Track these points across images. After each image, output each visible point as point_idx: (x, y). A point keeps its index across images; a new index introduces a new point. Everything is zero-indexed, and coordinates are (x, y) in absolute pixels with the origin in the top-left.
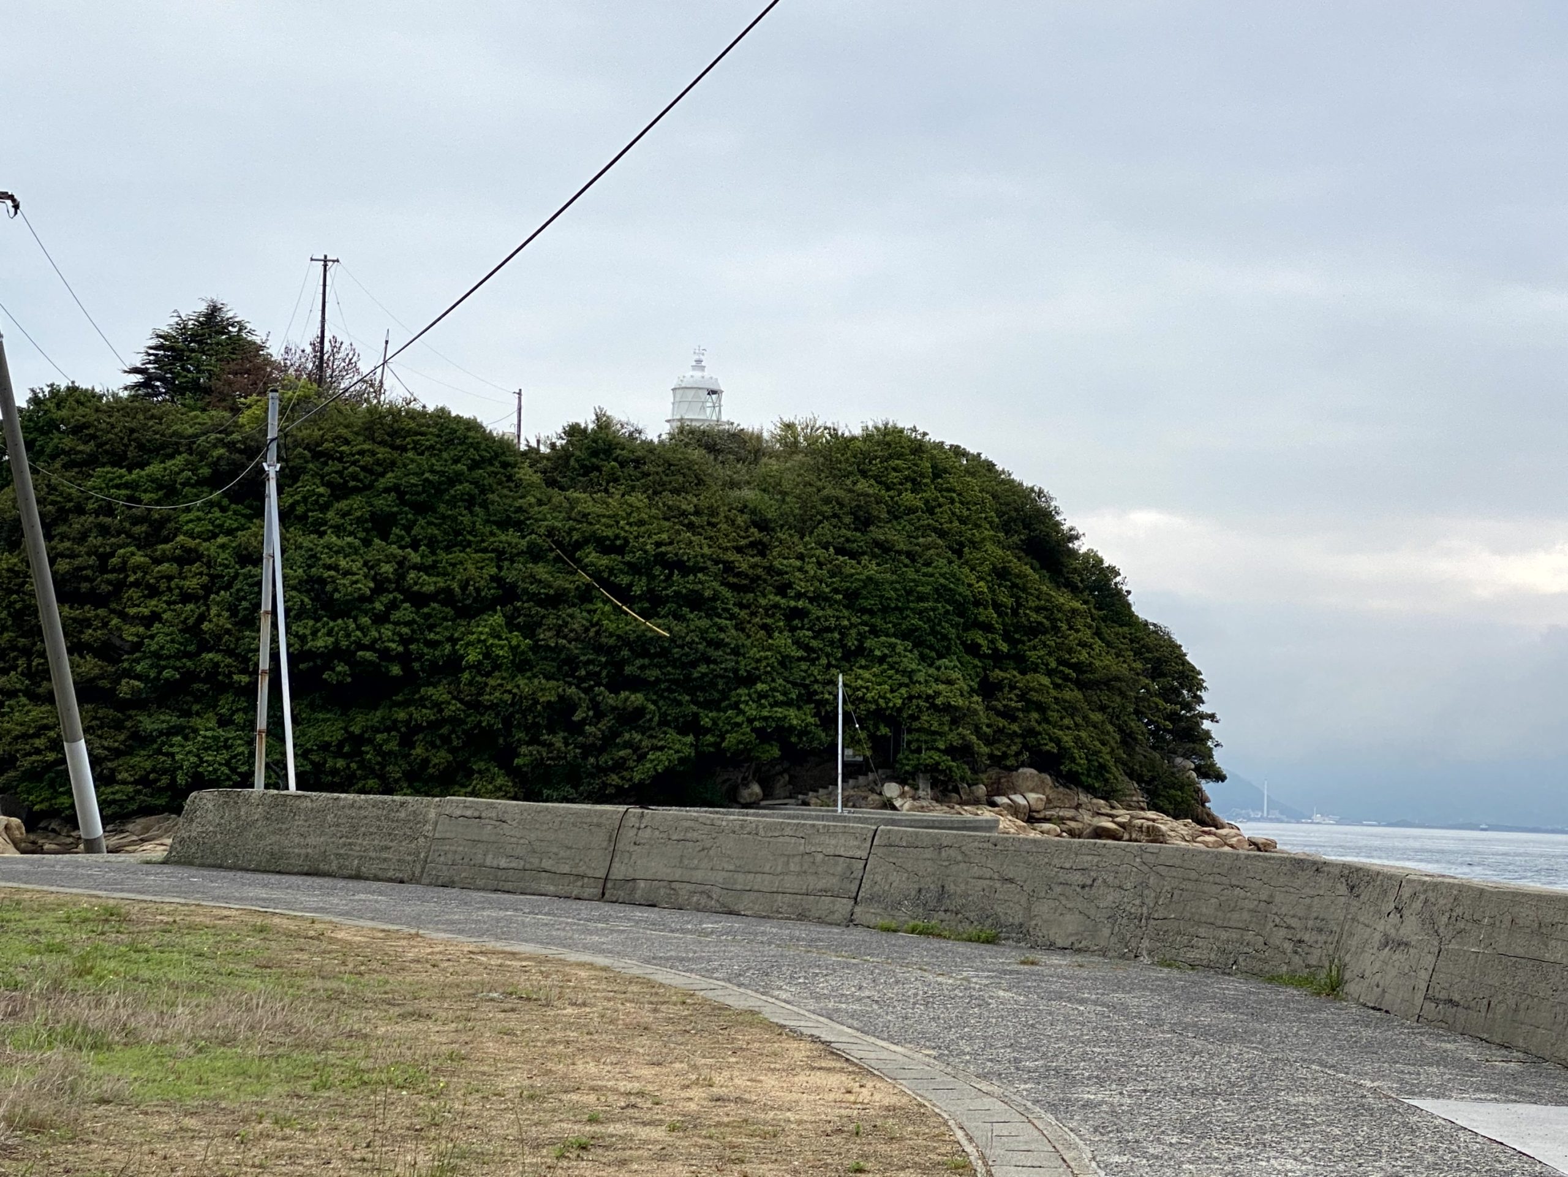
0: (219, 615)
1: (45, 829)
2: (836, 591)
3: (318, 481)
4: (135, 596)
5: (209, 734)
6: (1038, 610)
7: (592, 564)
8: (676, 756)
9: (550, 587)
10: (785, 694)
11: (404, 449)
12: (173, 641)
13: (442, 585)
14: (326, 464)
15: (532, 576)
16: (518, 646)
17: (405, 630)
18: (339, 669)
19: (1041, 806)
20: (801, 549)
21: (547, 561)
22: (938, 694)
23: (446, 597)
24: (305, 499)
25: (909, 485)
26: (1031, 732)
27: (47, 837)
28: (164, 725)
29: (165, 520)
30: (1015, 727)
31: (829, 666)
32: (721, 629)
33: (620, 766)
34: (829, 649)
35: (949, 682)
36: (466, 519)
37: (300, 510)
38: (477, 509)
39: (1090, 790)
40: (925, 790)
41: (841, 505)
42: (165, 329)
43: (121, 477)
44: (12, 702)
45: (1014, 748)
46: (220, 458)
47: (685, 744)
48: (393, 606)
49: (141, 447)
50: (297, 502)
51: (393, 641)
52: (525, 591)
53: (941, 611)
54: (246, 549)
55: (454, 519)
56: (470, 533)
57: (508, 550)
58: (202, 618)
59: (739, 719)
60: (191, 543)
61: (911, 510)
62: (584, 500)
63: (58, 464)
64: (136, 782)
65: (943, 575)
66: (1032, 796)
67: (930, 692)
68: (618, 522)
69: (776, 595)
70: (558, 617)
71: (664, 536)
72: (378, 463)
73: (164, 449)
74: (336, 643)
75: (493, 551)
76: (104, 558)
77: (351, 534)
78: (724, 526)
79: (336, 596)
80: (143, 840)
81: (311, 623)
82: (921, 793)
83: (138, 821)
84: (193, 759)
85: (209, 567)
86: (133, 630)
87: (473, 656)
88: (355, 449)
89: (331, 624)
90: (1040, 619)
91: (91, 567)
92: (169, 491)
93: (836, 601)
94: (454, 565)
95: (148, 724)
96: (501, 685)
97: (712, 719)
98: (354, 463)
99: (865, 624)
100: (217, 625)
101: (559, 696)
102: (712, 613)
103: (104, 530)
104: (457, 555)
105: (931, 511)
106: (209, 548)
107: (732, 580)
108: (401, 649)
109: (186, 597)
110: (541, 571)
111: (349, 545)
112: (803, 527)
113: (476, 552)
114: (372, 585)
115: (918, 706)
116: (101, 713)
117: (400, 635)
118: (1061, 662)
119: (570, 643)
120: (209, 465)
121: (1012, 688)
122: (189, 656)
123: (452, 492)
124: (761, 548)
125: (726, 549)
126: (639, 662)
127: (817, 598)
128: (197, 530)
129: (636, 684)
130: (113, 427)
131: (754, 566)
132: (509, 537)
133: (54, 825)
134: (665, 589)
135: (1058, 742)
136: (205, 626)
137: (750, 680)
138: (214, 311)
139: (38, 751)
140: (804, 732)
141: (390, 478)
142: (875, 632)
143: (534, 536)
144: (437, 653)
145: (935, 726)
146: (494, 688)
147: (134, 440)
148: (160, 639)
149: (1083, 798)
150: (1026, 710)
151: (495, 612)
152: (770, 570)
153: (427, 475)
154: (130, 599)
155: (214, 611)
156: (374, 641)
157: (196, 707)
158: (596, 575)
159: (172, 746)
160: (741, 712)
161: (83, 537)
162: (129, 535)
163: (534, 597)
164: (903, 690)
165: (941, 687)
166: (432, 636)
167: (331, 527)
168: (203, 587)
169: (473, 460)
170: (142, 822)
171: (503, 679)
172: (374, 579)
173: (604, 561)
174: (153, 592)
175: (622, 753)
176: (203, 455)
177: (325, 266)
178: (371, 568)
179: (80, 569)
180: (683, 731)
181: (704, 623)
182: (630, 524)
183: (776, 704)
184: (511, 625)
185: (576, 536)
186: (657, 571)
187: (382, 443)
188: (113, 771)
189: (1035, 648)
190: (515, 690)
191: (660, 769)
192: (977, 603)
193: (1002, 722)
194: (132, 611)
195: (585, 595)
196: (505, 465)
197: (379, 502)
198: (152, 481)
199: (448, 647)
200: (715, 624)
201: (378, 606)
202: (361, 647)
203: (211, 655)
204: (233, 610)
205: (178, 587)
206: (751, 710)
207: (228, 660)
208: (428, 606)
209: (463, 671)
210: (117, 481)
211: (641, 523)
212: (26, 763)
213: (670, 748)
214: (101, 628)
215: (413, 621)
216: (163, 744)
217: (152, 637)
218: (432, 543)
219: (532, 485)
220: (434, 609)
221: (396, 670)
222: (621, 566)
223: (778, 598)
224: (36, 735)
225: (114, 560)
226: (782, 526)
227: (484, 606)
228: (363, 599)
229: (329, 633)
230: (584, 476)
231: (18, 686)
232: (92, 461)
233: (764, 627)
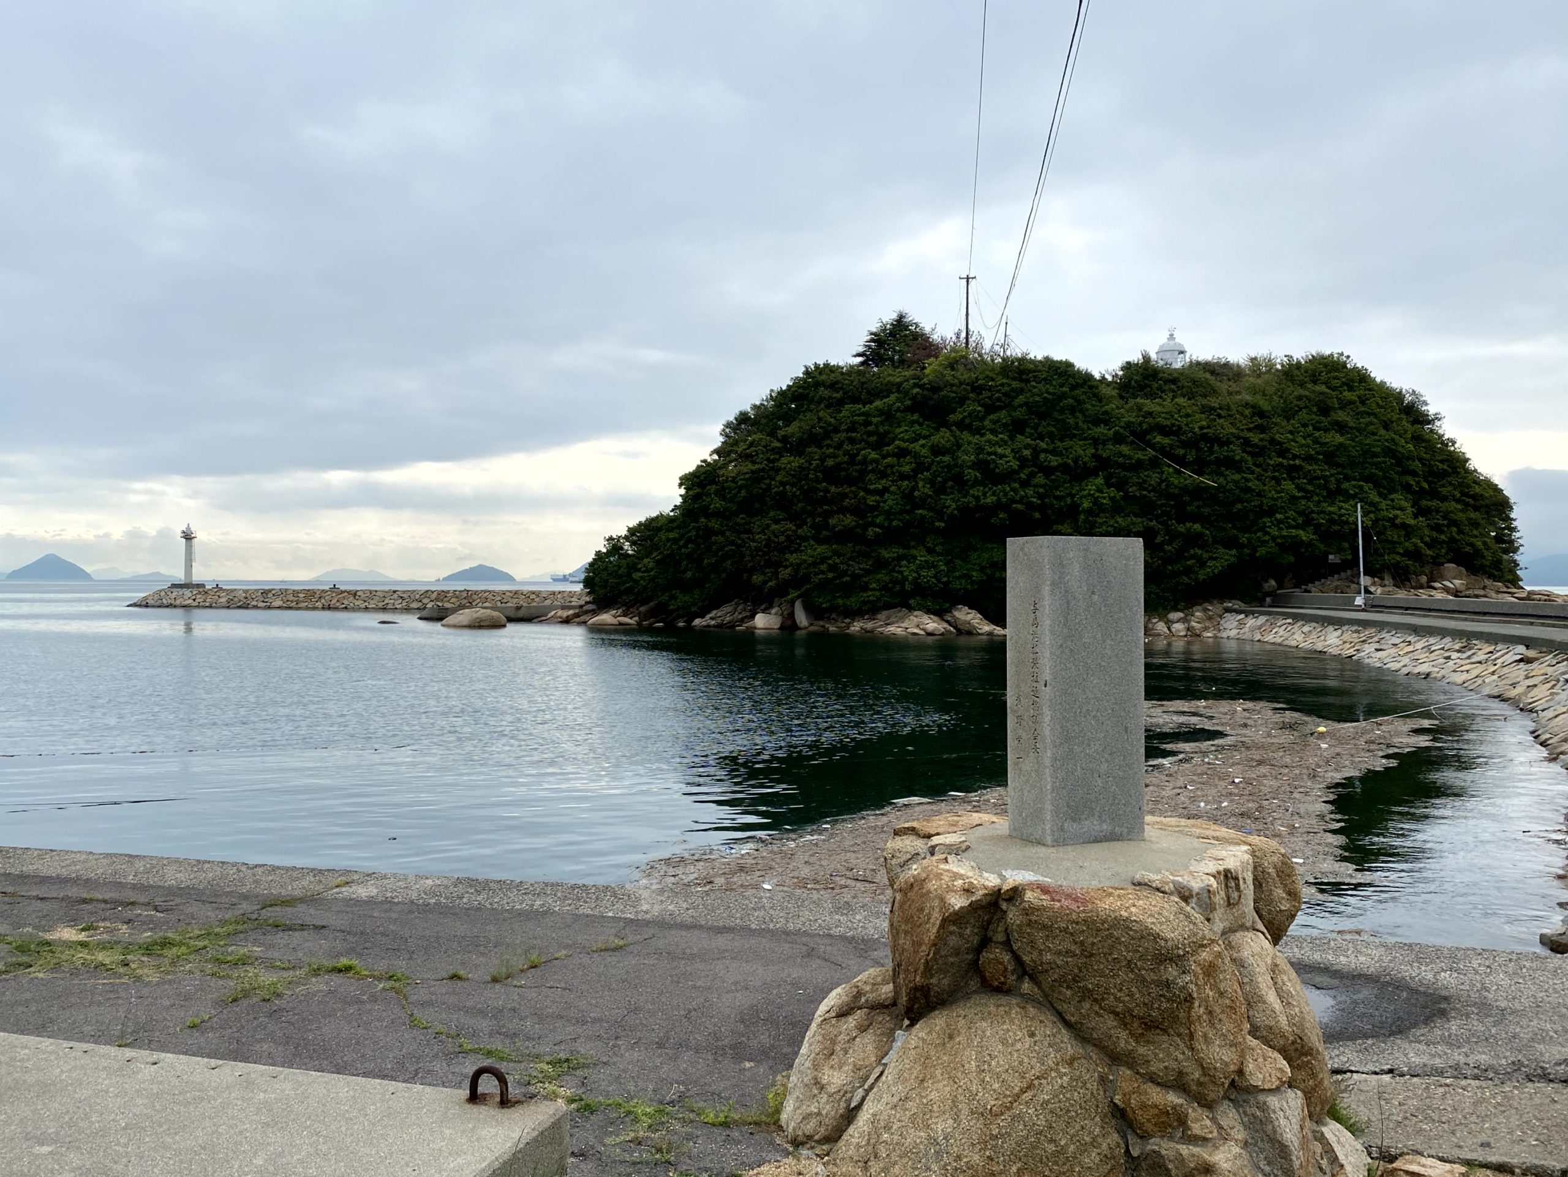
0: (924, 487)
1: (829, 618)
2: (1318, 453)
3: (976, 404)
4: (873, 478)
5: (923, 559)
6: (1442, 461)
7: (1159, 443)
8: (1226, 563)
9: (1132, 459)
10: (1293, 520)
11: (1027, 381)
12: (897, 504)
13: (1061, 461)
14: (981, 394)
15: (1120, 453)
16: (1115, 497)
17: (1041, 490)
18: (1001, 516)
19: (1463, 588)
20: (1290, 428)
21: (1126, 443)
22: (1396, 517)
23: (1064, 468)
24: (970, 415)
25: (1345, 388)
26: (1452, 540)
27: (830, 623)
28: (895, 555)
29: (887, 433)
30: (1443, 537)
31: (1319, 502)
32: (1247, 480)
33: (1188, 571)
34: (1318, 491)
35: (1401, 509)
36: (1072, 421)
37: (967, 421)
38: (1078, 414)
39: (1492, 577)
40: (1388, 581)
41: (1309, 400)
42: (874, 330)
43: (860, 409)
44: (806, 544)
45: (1443, 551)
46: (917, 393)
47: (1231, 555)
48: (1031, 475)
49: (869, 393)
50: (965, 417)
51: (1035, 497)
52: (1116, 462)
53: (1389, 463)
54: (937, 446)
55: (1063, 421)
56: (1074, 429)
57: (1101, 437)
58: (914, 489)
59: (1267, 538)
60: (905, 445)
61: (1351, 402)
62: (1149, 405)
63: (822, 406)
64: (880, 590)
65: (1387, 440)
66: (1457, 582)
67: (1391, 516)
68: (1172, 416)
69: (1278, 457)
70: (1139, 477)
71: (1204, 423)
72: (1013, 390)
73: (883, 392)
74: (999, 500)
75: (1090, 439)
76: (853, 457)
77: (1001, 433)
78: (1238, 416)
79: (997, 470)
80: (887, 624)
81: (982, 488)
82: (1387, 582)
83: (883, 612)
84: (915, 575)
85: (915, 459)
86: (873, 498)
87: (1086, 505)
88: (998, 383)
89: (995, 488)
90: (1445, 467)
91: (845, 462)
92: (888, 415)
93: (1319, 459)
94: (1066, 449)
95: (886, 554)
96: (1106, 522)
97: (1247, 538)
98: (998, 391)
99: (1338, 473)
100: (923, 493)
101: (1144, 527)
102: (1239, 470)
103: (852, 441)
104: (1068, 443)
105: (1363, 403)
106: (916, 447)
107: (1249, 449)
108: (1039, 502)
109: (903, 477)
110: (1125, 449)
111: (1002, 439)
112: (1288, 414)
113: (1080, 440)
114: (1018, 463)
115: (1383, 525)
116: (857, 548)
117: (1038, 493)
118: (1463, 494)
119: (1149, 492)
120: (909, 399)
121: (1438, 511)
122: (907, 512)
123: (1061, 404)
124: (1261, 429)
125: (1242, 430)
126: (1196, 504)
127: (1308, 458)
128: (906, 437)
129: (1195, 518)
130: (852, 382)
131: (1261, 440)
132: (1101, 429)
133: (834, 616)
134: (1208, 456)
135: (1472, 545)
136: (916, 493)
137: (1271, 512)
138: (901, 317)
139: (823, 572)
140: (1310, 544)
141: (1021, 399)
142: (1347, 478)
143: (1117, 428)
144: (1062, 504)
145: (1396, 538)
146: (1102, 524)
147: (866, 388)
148: (890, 502)
149: (1488, 582)
150: (1448, 526)
151: (1099, 476)
152: (1273, 441)
153: (1045, 395)
154: (870, 480)
155: (921, 484)
156: (1022, 497)
157: (912, 543)
158: (1162, 450)
159: (900, 567)
160: (1266, 533)
161: (839, 446)
162: (867, 443)
163: (1122, 466)
164: (1372, 515)
165: (1398, 512)
166: (1058, 493)
167: (988, 430)
168: (913, 470)
169: (1072, 385)
170: (885, 613)
171: (1107, 518)
172: (1018, 460)
173: (1166, 441)
174: (883, 475)
175: (1189, 563)
176: (906, 393)
177: (968, 282)
178: (1016, 453)
179: (839, 464)
180: (1227, 547)
181: (1237, 477)
182: (1181, 417)
183: (1290, 527)
184: (1108, 485)
185: (1145, 426)
186: (1202, 445)
187: (1014, 379)
188: (867, 583)
189: (1443, 486)
190: (1116, 525)
191: (1216, 571)
192: (1408, 458)
193: (1435, 534)
194: (872, 487)
195: (1154, 464)
196: (1091, 387)
197: (1017, 414)
198: (878, 410)
199: (1069, 500)
200: (1243, 477)
201: (1023, 476)
202: (1013, 501)
203: (920, 511)
204: (932, 482)
205: (897, 471)
206: (1274, 532)
207: (931, 514)
208: (1054, 474)
209: (1079, 514)
210: (857, 412)
211: (1188, 415)
212: (815, 579)
213: (1222, 558)
214: (854, 498)
215: (1046, 485)
216: (895, 566)
217: (885, 502)
218: (1051, 436)
219: (1112, 397)
220: (1058, 476)
221: (1037, 515)
222: (1177, 443)
223: (1281, 460)
224: (822, 563)
225: (859, 458)
226: (1273, 415)
227: (1090, 473)
228: (1014, 472)
229: (994, 494)
230: (1140, 391)
231: (809, 534)
232: (841, 403)
233: (1273, 478)
